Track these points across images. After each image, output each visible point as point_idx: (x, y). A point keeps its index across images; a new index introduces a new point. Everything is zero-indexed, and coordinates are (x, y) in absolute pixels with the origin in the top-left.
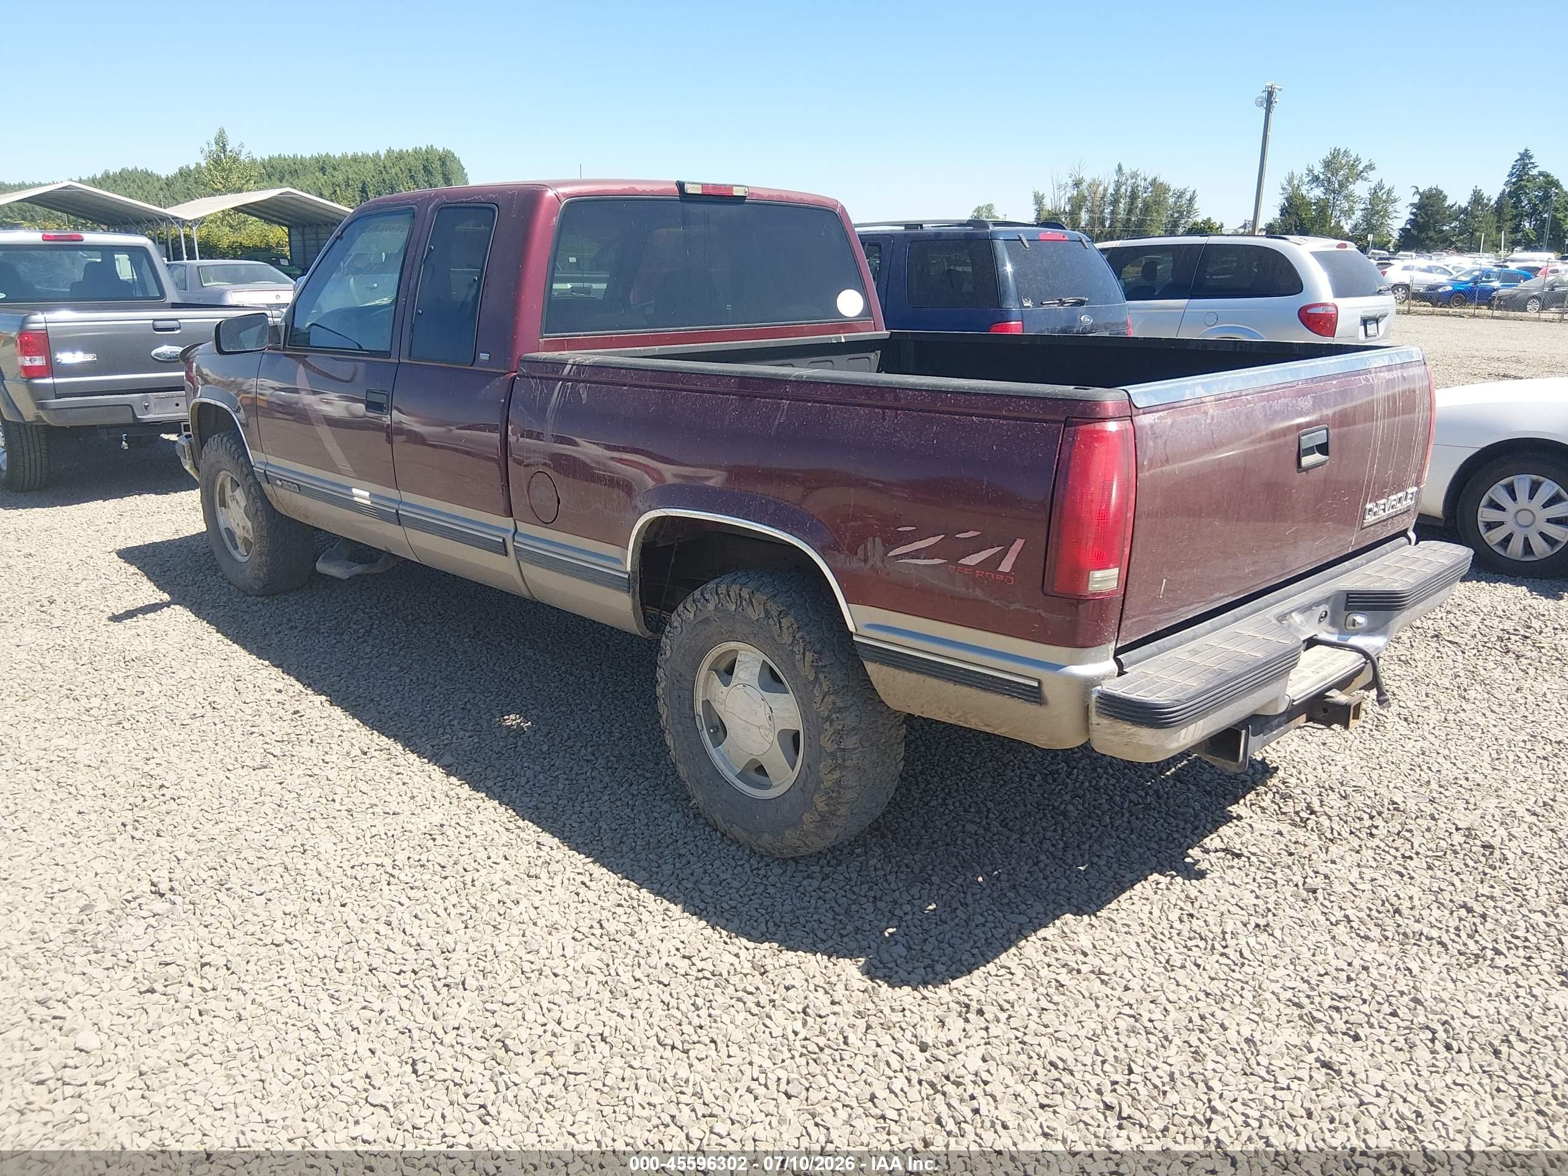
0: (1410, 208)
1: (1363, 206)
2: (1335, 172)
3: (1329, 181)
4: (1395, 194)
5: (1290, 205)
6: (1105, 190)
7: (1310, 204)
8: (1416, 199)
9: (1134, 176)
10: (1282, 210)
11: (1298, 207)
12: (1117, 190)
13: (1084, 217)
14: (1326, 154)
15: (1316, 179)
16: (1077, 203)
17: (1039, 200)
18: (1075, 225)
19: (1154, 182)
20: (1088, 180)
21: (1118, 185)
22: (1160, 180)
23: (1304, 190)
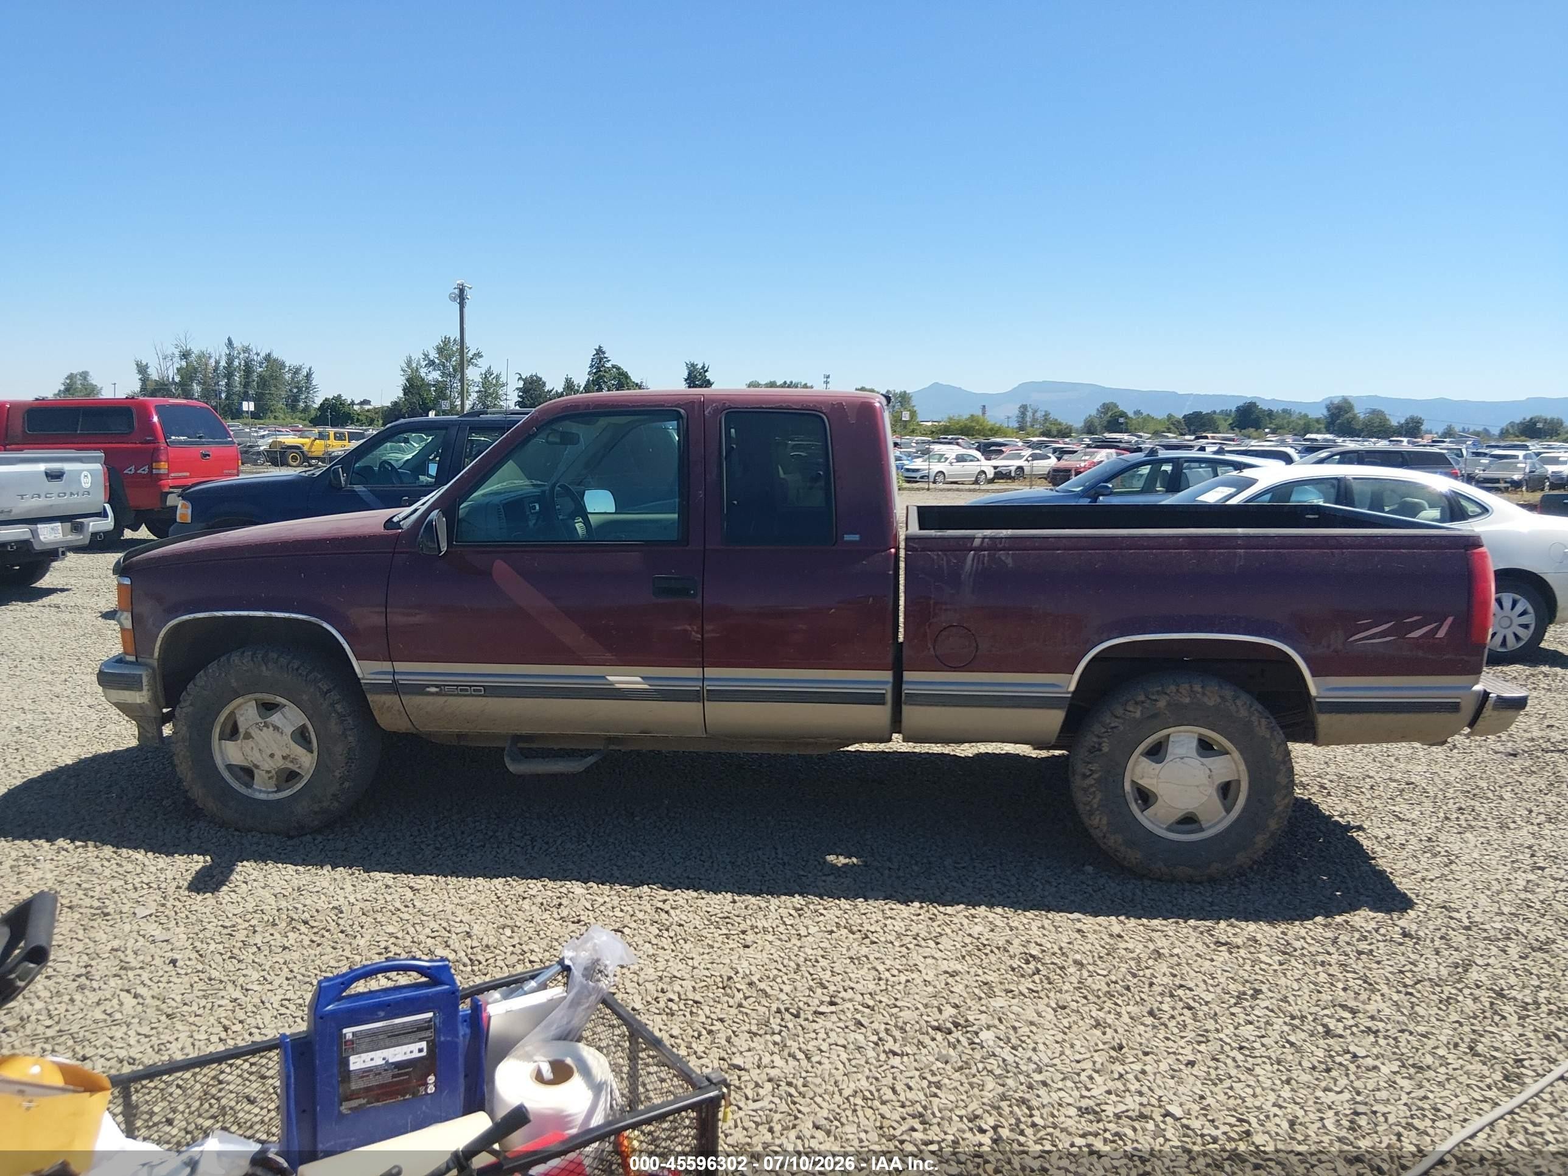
0: (516, 392)
1: (477, 389)
2: (448, 359)
3: (444, 366)
4: (503, 379)
5: (411, 385)
6: (217, 362)
7: (429, 385)
8: (521, 384)
9: (246, 350)
10: (404, 390)
11: (419, 388)
12: (230, 362)
13: (197, 388)
14: (438, 341)
15: (431, 363)
16: (188, 375)
17: (142, 369)
18: (187, 395)
19: (268, 357)
20: (196, 351)
21: (230, 360)
22: (275, 355)
23: (423, 372)
